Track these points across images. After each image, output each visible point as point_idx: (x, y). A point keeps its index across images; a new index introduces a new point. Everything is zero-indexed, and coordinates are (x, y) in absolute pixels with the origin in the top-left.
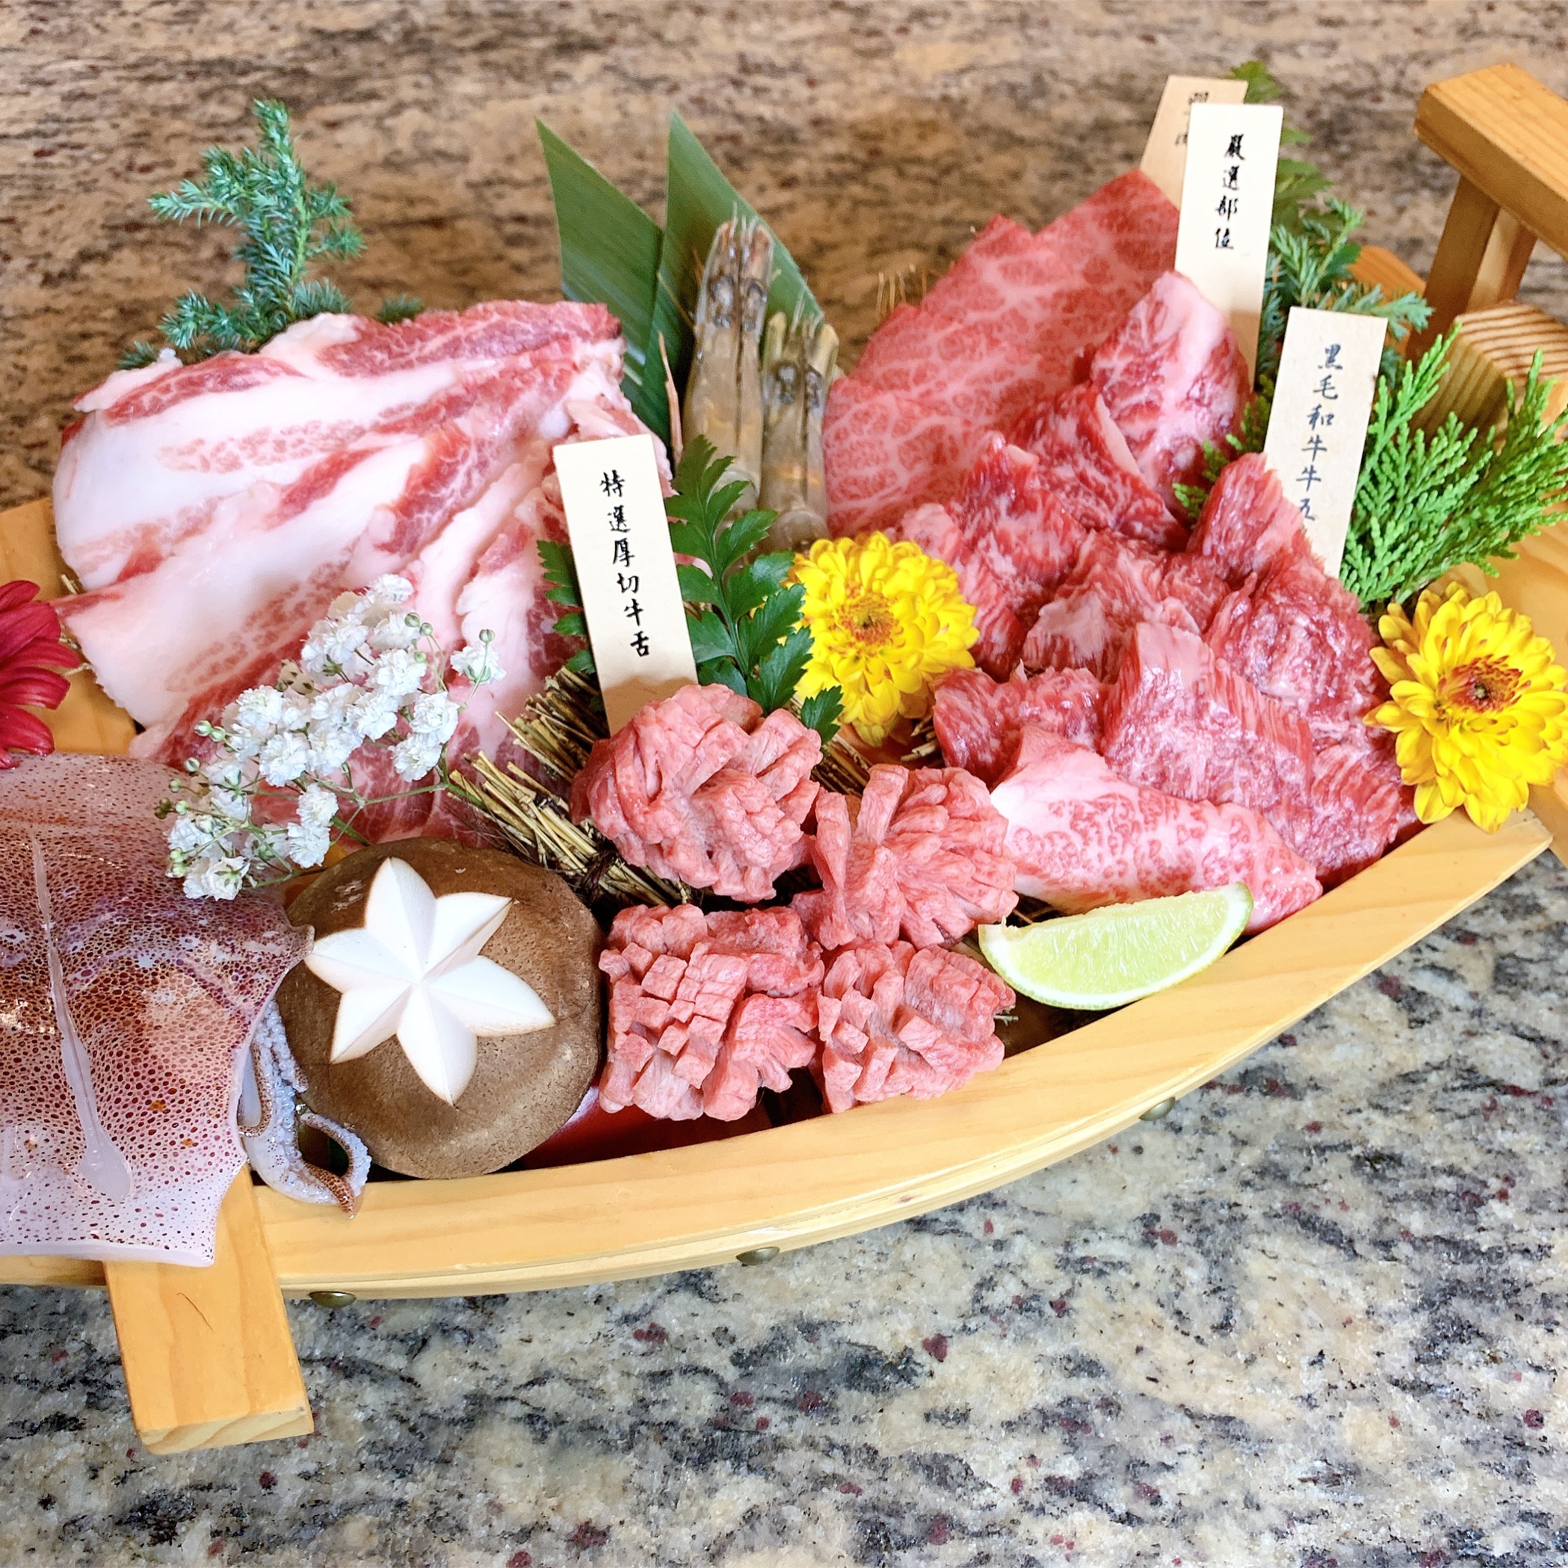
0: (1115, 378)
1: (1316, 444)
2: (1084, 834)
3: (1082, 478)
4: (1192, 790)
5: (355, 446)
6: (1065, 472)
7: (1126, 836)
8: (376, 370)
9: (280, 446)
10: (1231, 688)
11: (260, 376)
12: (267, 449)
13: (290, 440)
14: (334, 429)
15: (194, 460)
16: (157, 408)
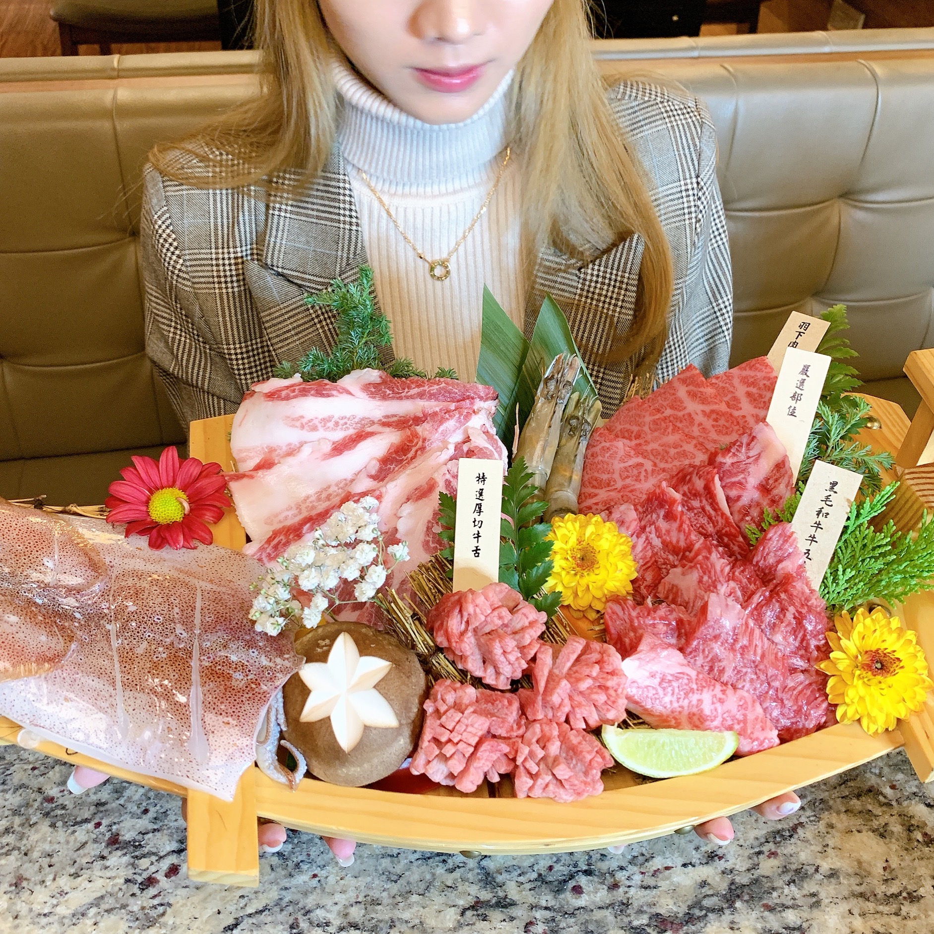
0: (726, 467)
1: (818, 525)
2: (664, 689)
3: (703, 509)
4: (725, 678)
5: (369, 430)
6: (696, 503)
7: (686, 694)
8: (385, 397)
9: (337, 424)
10: (752, 633)
11: (335, 393)
12: (331, 424)
13: (341, 422)
14: (363, 419)
15: (298, 424)
16: (287, 398)
